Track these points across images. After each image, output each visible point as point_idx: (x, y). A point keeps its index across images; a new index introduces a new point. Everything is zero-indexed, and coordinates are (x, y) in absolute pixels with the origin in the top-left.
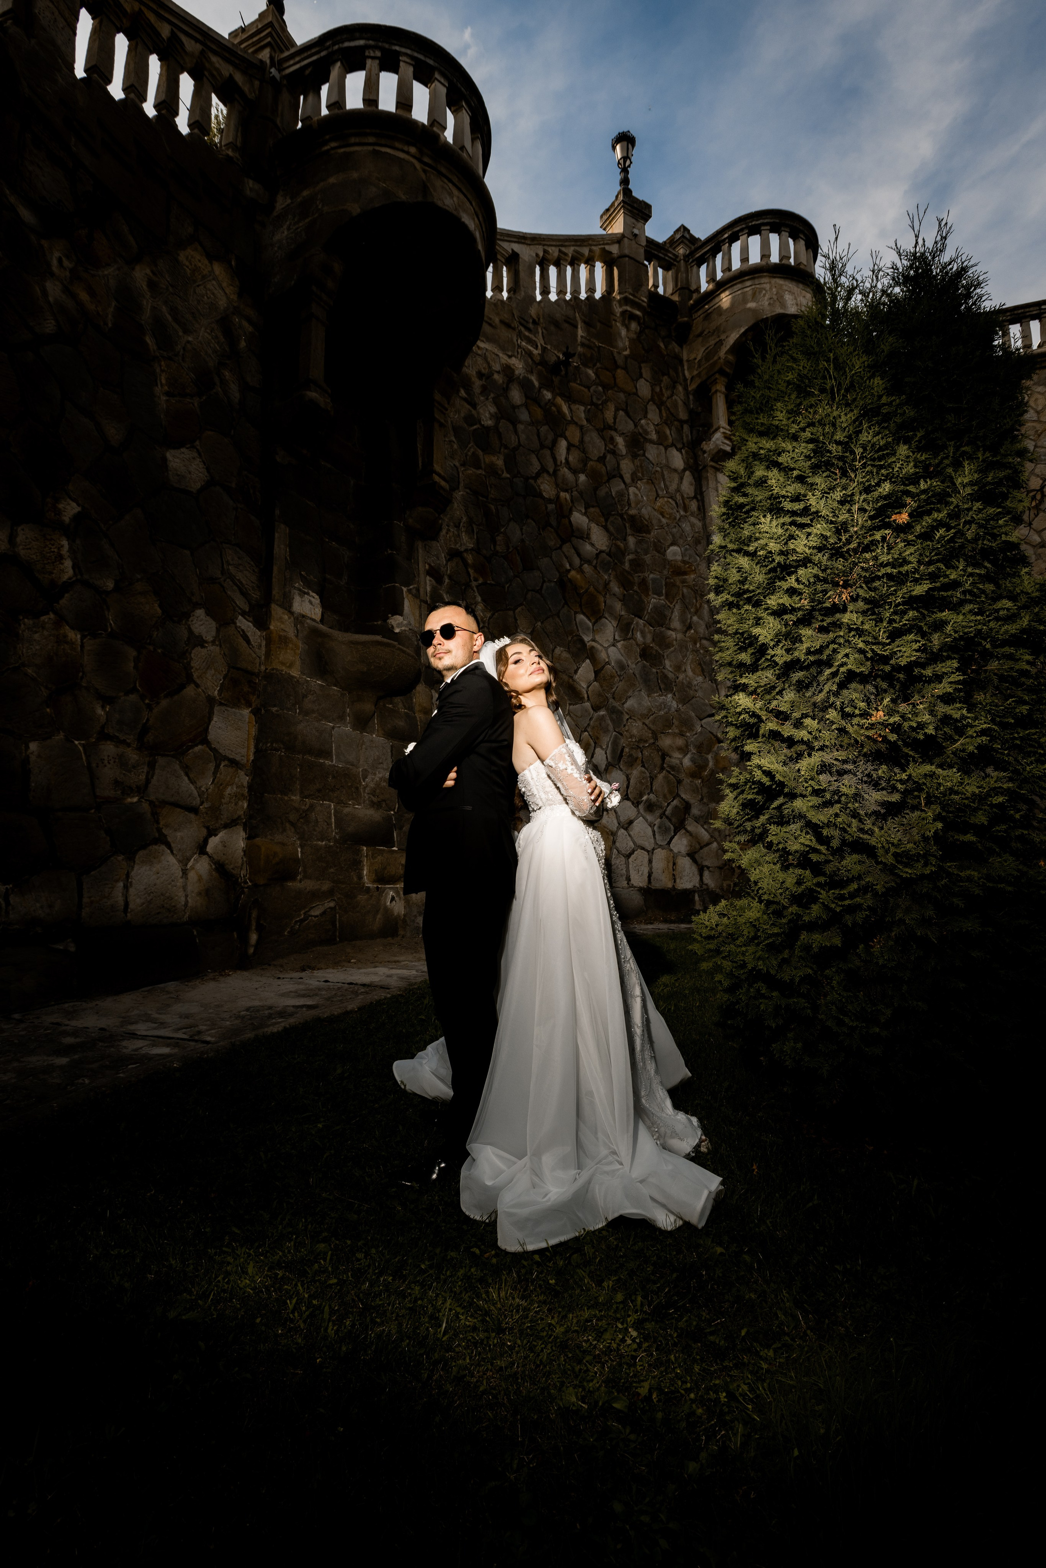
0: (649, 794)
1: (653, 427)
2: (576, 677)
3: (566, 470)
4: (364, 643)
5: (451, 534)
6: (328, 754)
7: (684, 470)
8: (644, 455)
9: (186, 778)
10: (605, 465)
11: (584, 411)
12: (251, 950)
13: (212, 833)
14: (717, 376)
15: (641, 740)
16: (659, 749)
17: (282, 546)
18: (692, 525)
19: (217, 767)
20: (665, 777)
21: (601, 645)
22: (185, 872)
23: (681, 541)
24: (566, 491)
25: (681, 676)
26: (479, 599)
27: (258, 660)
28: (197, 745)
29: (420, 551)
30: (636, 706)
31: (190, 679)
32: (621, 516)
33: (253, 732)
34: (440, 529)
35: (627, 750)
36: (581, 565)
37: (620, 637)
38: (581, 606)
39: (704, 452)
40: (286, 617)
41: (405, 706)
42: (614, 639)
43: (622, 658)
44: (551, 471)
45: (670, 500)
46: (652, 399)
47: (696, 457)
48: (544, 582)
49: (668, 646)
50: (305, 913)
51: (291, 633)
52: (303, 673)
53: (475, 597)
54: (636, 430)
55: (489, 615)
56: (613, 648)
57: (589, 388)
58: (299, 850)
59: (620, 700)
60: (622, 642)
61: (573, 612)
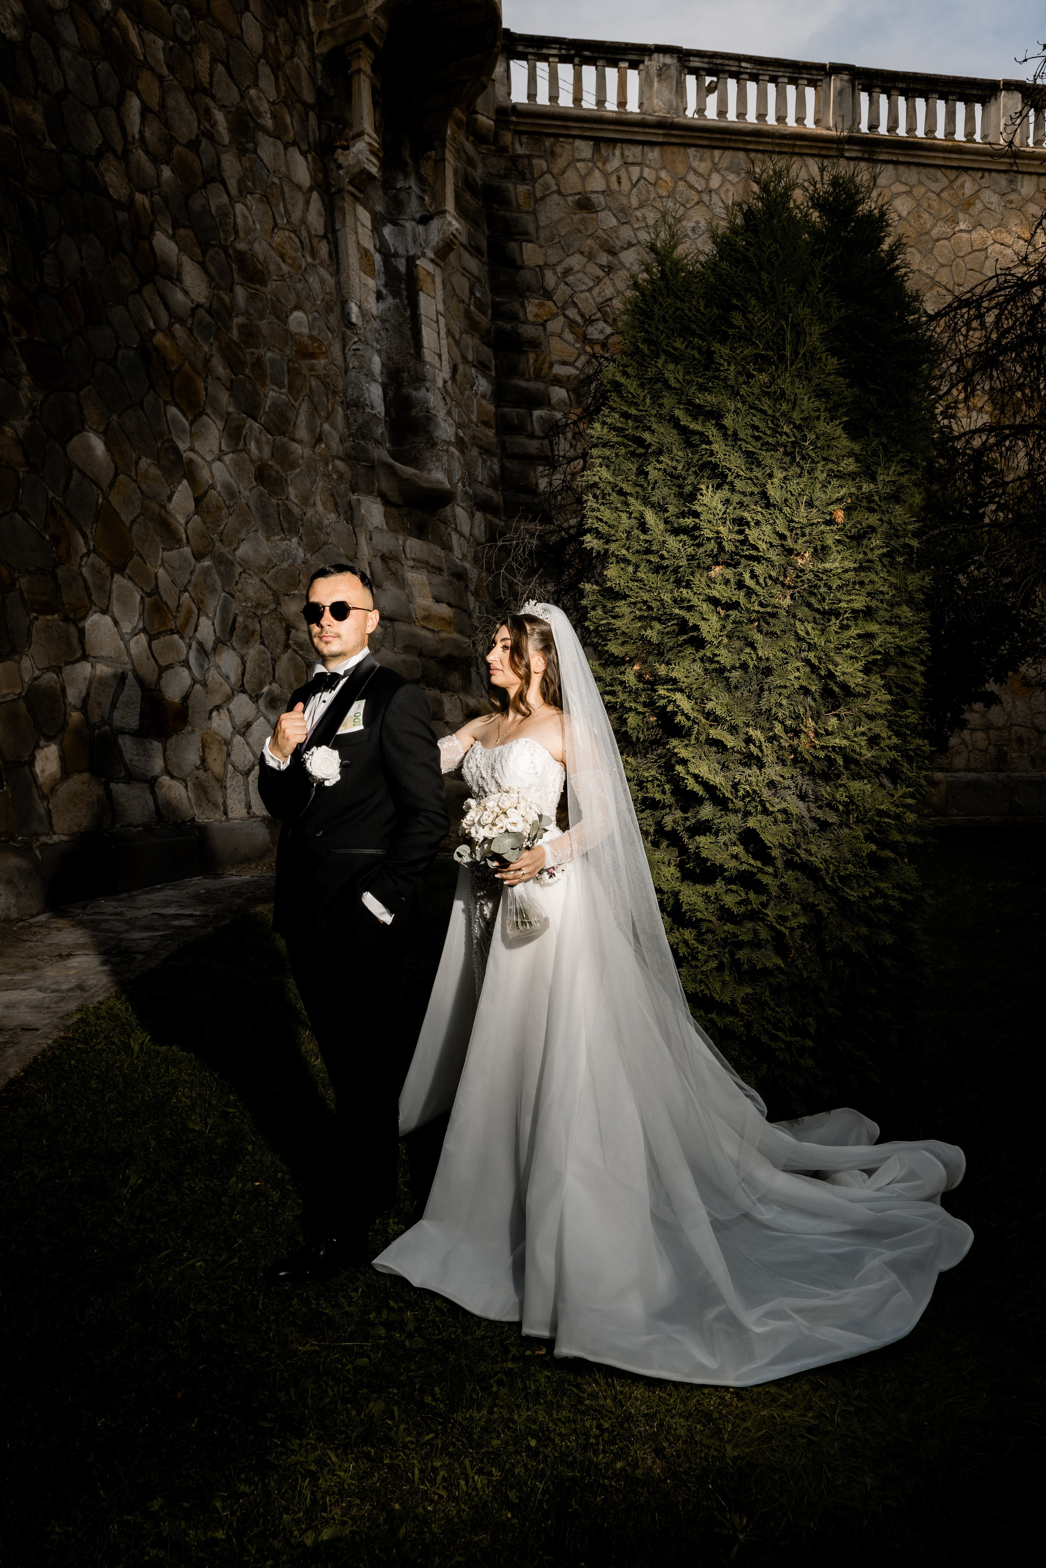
0: (270, 683)
1: (266, 105)
2: (171, 507)
3: (141, 152)
7: (311, 189)
8: (255, 152)
10: (198, 156)
11: (164, 49)
14: (361, 45)
15: (259, 605)
16: (282, 619)
18: (322, 282)
20: (291, 659)
21: (203, 458)
23: (308, 305)
24: (143, 191)
25: (310, 512)
26: (24, 368)
30: (251, 554)
32: (225, 249)
35: (240, 619)
37: (229, 447)
38: (172, 393)
39: (340, 167)
42: (220, 450)
43: (232, 480)
44: (119, 149)
45: (293, 235)
46: (264, 55)
47: (326, 171)
48: (118, 347)
49: (293, 466)
53: (17, 364)
54: (242, 104)
55: (40, 397)
56: (217, 465)
57: (169, 6)
59: (230, 545)
60: (231, 455)
61: (161, 402)
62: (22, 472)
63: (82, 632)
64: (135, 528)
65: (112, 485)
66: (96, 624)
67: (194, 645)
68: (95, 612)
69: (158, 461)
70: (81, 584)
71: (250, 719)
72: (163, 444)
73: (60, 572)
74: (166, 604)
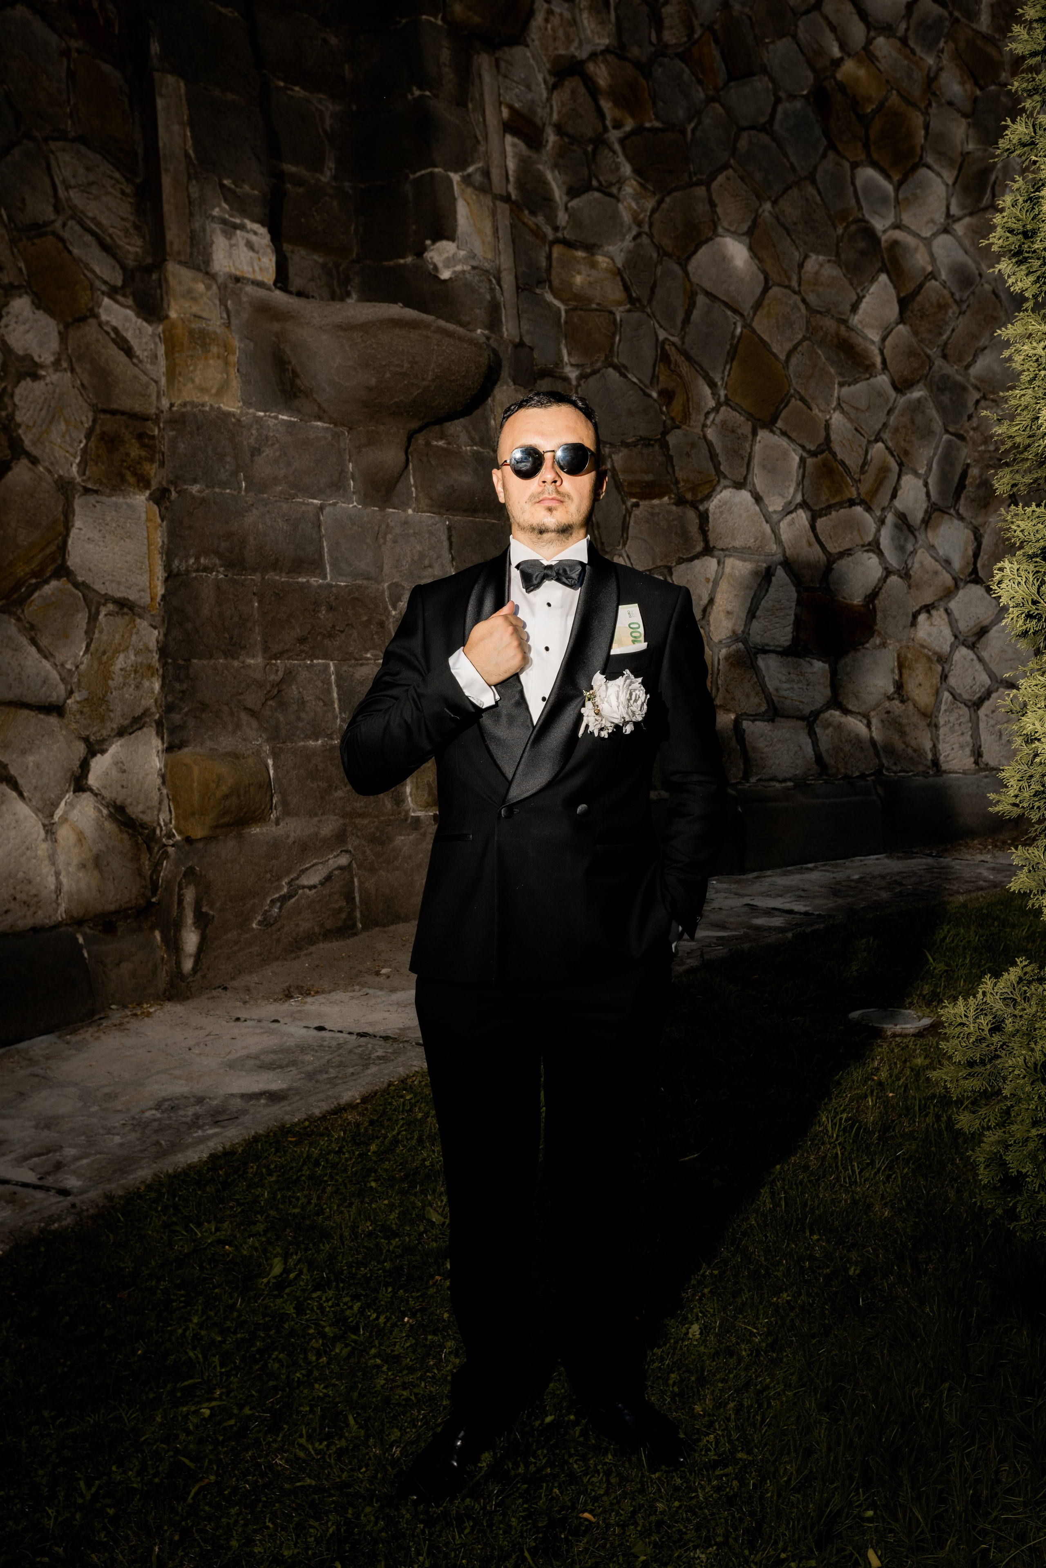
2: (856, 319)
4: (364, 327)
5: (556, 21)
6: (315, 565)
9: (33, 650)
12: (188, 965)
13: (94, 748)
17: (176, 128)
19: (93, 618)
21: (916, 235)
22: (50, 830)
26: (627, 169)
27: (153, 388)
28: (47, 581)
29: (487, 78)
31: (17, 449)
33: (159, 538)
34: (531, 14)
35: (975, 471)
36: (869, 41)
37: (962, 206)
38: (866, 147)
40: (201, 287)
41: (472, 439)
42: (948, 215)
48: (778, 101)
50: (289, 884)
51: (215, 321)
52: (247, 403)
53: (618, 167)
55: (650, 204)
56: (944, 239)
58: (270, 762)
59: (960, 359)
60: (967, 220)
61: (847, 165)
62: (619, 313)
63: (704, 517)
64: (794, 361)
65: (758, 305)
66: (725, 504)
67: (890, 518)
68: (725, 487)
69: (838, 255)
70: (705, 451)
71: (986, 622)
72: (846, 228)
73: (672, 439)
74: (842, 463)
